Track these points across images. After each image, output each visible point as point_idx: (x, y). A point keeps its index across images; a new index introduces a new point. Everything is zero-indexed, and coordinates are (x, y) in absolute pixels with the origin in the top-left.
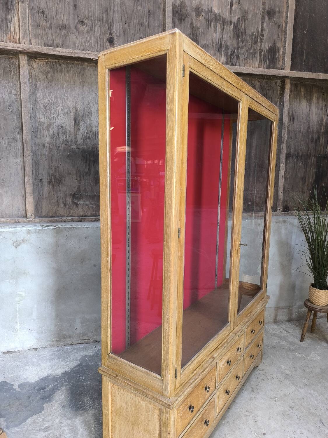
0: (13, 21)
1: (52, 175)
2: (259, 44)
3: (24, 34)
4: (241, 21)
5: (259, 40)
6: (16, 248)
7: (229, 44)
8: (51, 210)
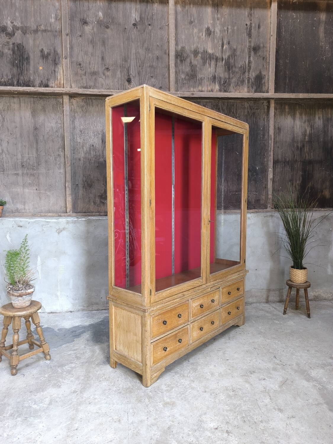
0: (59, 72)
1: (85, 181)
2: (247, 74)
3: (67, 81)
4: (231, 57)
5: (247, 71)
6: (59, 234)
7: (222, 75)
8: (85, 207)
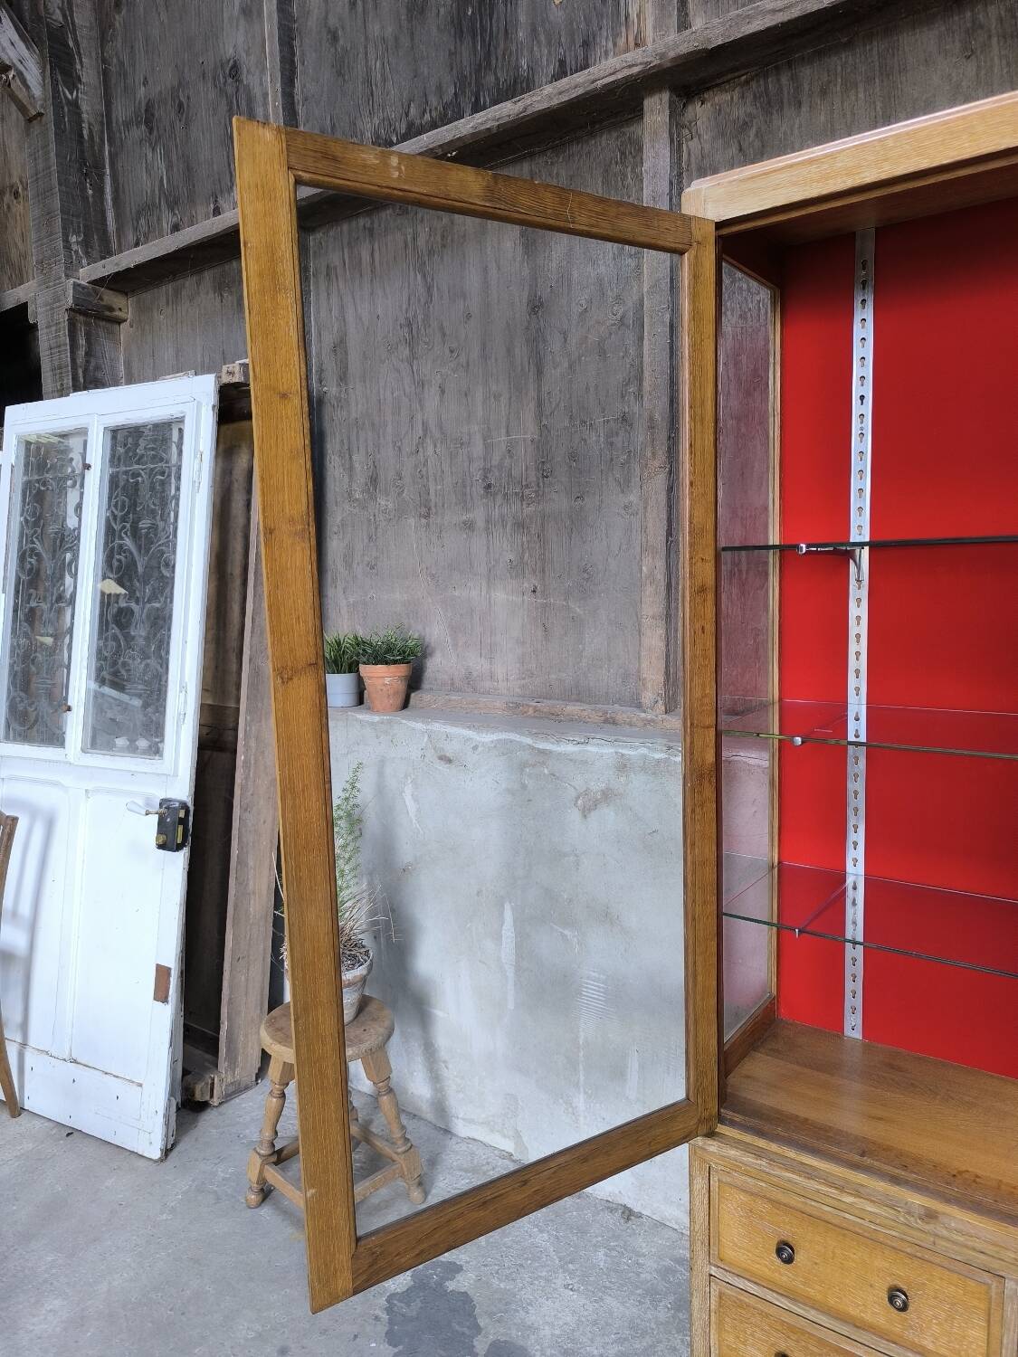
6: (585, 816)
